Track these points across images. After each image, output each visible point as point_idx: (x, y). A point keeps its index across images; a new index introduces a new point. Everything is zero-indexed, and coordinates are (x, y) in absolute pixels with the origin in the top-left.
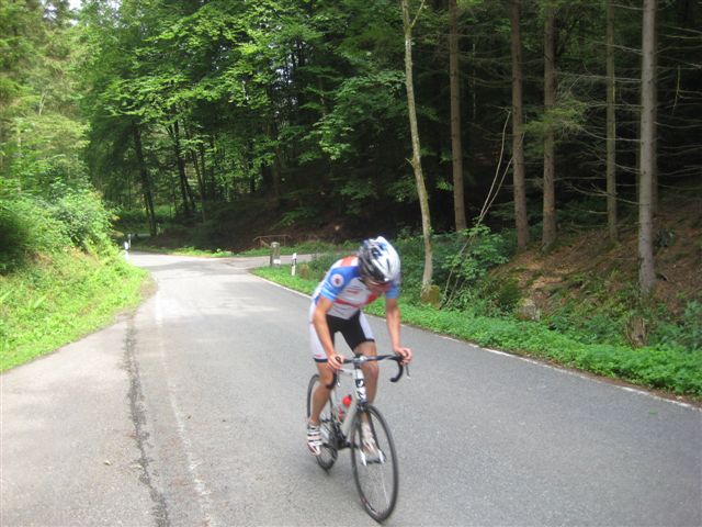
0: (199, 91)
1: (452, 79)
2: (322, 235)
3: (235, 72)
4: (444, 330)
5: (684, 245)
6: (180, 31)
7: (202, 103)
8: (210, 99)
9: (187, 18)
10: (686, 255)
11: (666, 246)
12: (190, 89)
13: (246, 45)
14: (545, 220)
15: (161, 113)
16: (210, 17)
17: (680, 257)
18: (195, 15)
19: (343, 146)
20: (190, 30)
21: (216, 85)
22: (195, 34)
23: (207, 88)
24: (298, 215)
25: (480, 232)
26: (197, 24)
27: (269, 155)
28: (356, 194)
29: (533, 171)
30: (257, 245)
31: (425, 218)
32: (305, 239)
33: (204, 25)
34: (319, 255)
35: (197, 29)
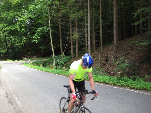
0: (10, 28)
1: (60, 27)
2: (36, 56)
3: (18, 24)
4: (52, 72)
5: (98, 57)
6: (6, 15)
7: (11, 30)
8: (12, 29)
9: (7, 13)
10: (98, 59)
11: (95, 58)
12: (8, 27)
13: (20, 18)
14: (76, 53)
15: (2, 32)
16: (12, 13)
17: (96, 59)
18: (9, 12)
19: (38, 40)
20: (8, 15)
21: (14, 26)
22: (9, 16)
23: (12, 27)
24: (31, 52)
25: (63, 56)
26: (10, 14)
27: (25, 41)
28: (42, 48)
29: (74, 44)
30: (23, 59)
31: (53, 53)
32: (33, 57)
33: (11, 14)
34: (35, 61)
35: (10, 15)
